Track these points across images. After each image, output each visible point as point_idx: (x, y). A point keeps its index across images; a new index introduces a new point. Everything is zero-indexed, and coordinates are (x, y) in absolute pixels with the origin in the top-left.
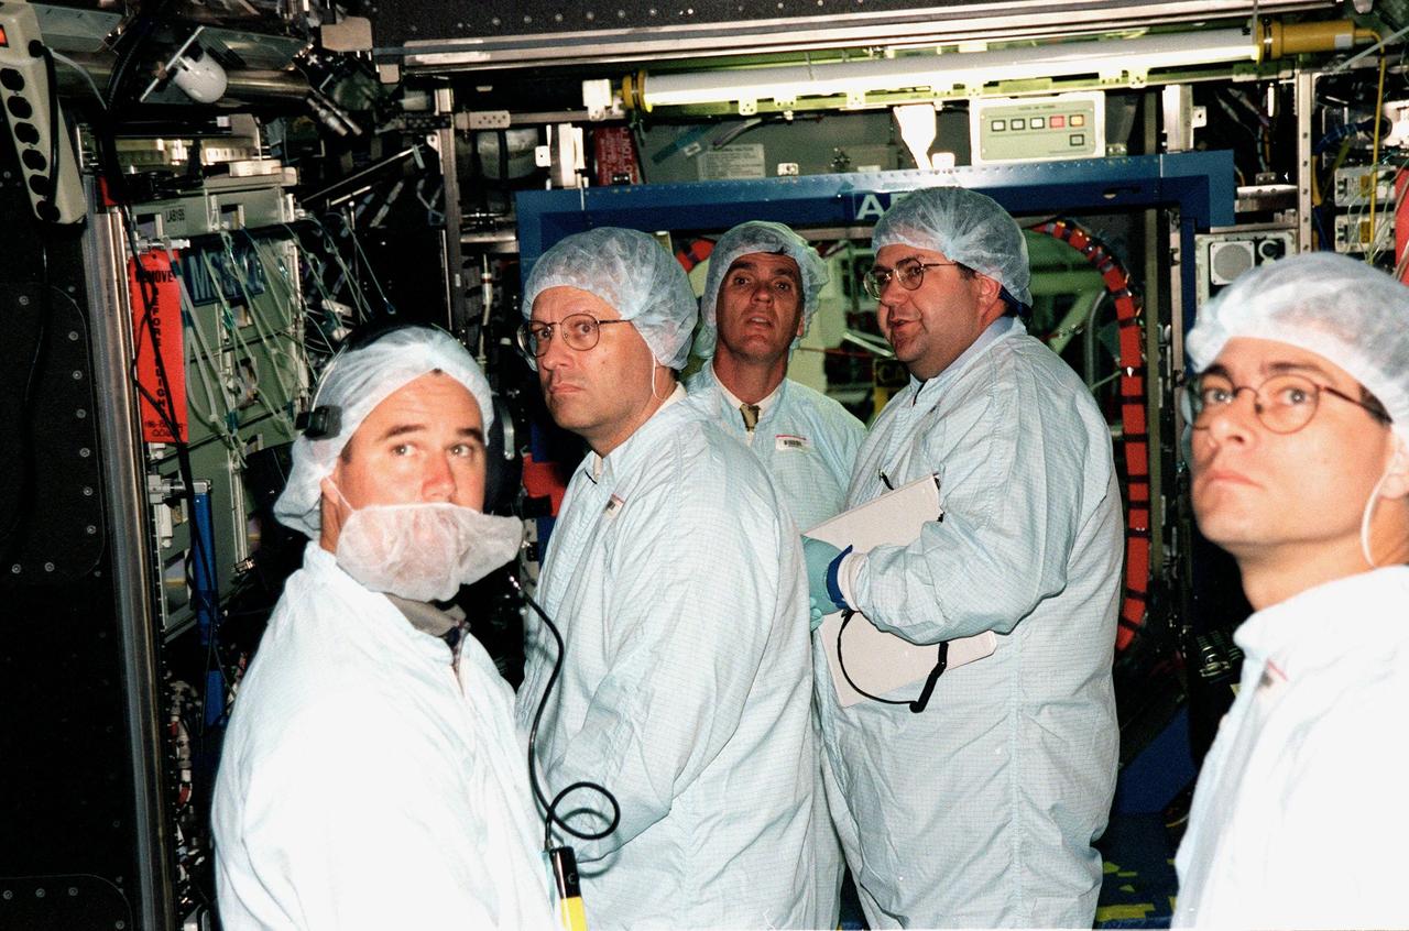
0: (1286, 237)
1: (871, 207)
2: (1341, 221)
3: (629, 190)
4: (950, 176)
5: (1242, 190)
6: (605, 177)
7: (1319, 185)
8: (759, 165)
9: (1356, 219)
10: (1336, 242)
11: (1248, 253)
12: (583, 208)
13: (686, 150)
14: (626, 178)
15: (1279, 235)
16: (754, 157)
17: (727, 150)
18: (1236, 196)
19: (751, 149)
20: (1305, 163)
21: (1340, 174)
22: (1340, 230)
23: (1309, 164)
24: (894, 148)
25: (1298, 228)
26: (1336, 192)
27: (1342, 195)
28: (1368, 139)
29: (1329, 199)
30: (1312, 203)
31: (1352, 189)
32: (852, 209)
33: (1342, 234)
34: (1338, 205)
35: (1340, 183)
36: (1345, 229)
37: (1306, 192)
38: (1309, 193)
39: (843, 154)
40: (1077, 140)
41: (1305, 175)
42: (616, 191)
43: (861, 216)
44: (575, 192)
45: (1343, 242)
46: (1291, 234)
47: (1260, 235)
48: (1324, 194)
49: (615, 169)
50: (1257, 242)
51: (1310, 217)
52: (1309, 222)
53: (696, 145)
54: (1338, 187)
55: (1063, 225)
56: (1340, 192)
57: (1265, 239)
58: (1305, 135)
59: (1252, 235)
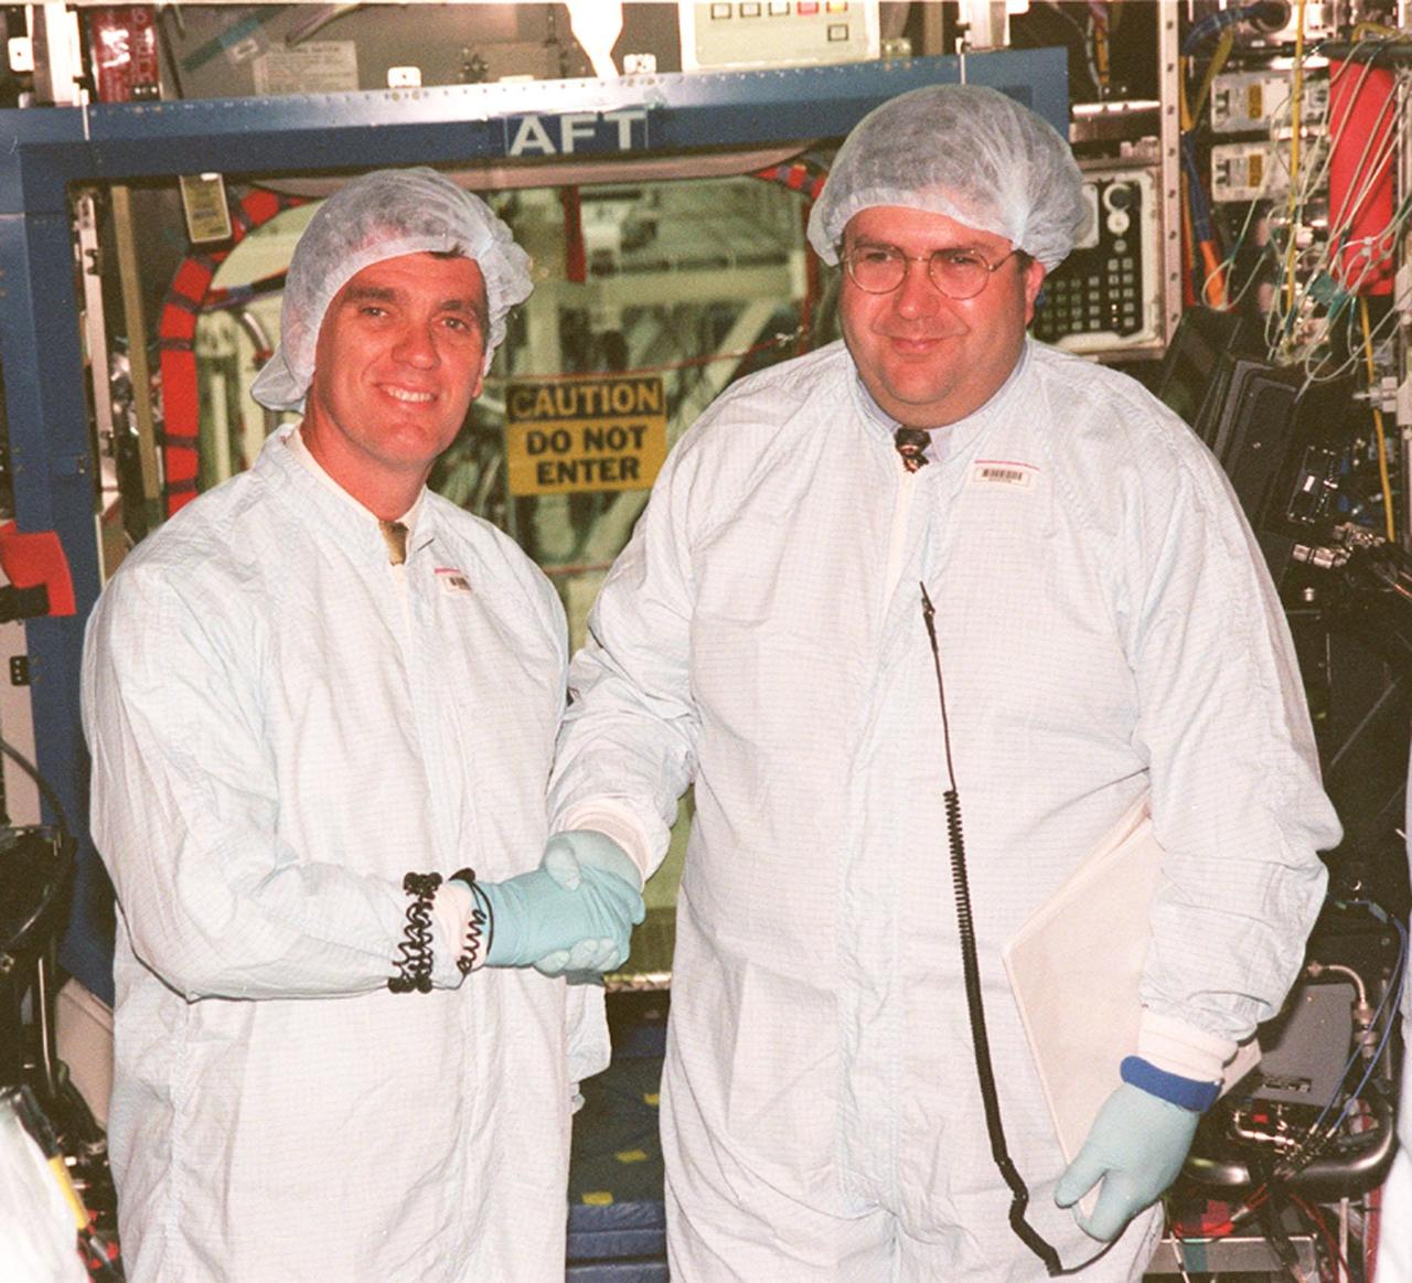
0: (1144, 179)
1: (531, 136)
2: (1219, 154)
3: (158, 109)
4: (649, 88)
5: (1079, 110)
6: (110, 91)
7: (1189, 101)
8: (348, 75)
9: (1241, 151)
10: (1214, 186)
11: (1088, 203)
12: (87, 137)
13: (236, 50)
14: (154, 90)
15: (1133, 176)
16: (338, 62)
17: (299, 51)
18: (1071, 118)
19: (337, 49)
20: (1170, 68)
21: (1217, 85)
22: (1219, 167)
23: (1176, 69)
24: (554, 48)
25: (1160, 164)
26: (1213, 111)
27: (1222, 116)
28: (1256, 31)
29: (1203, 122)
30: (1181, 128)
31: (1237, 105)
32: (502, 140)
33: (1222, 174)
34: (1216, 130)
35: (1218, 97)
36: (1226, 167)
37: (1171, 110)
38: (1176, 111)
39: (476, 59)
40: (837, 33)
41: (1170, 85)
42: (139, 110)
43: (516, 150)
44: (71, 111)
45: (1224, 185)
46: (1150, 174)
47: (1106, 177)
48: (1196, 115)
49: (126, 79)
50: (1101, 186)
51: (1177, 148)
52: (1176, 156)
53: (251, 42)
54: (1217, 104)
55: (803, 168)
56: (1220, 111)
57: (1112, 181)
58: (1170, 25)
59: (1095, 177)
